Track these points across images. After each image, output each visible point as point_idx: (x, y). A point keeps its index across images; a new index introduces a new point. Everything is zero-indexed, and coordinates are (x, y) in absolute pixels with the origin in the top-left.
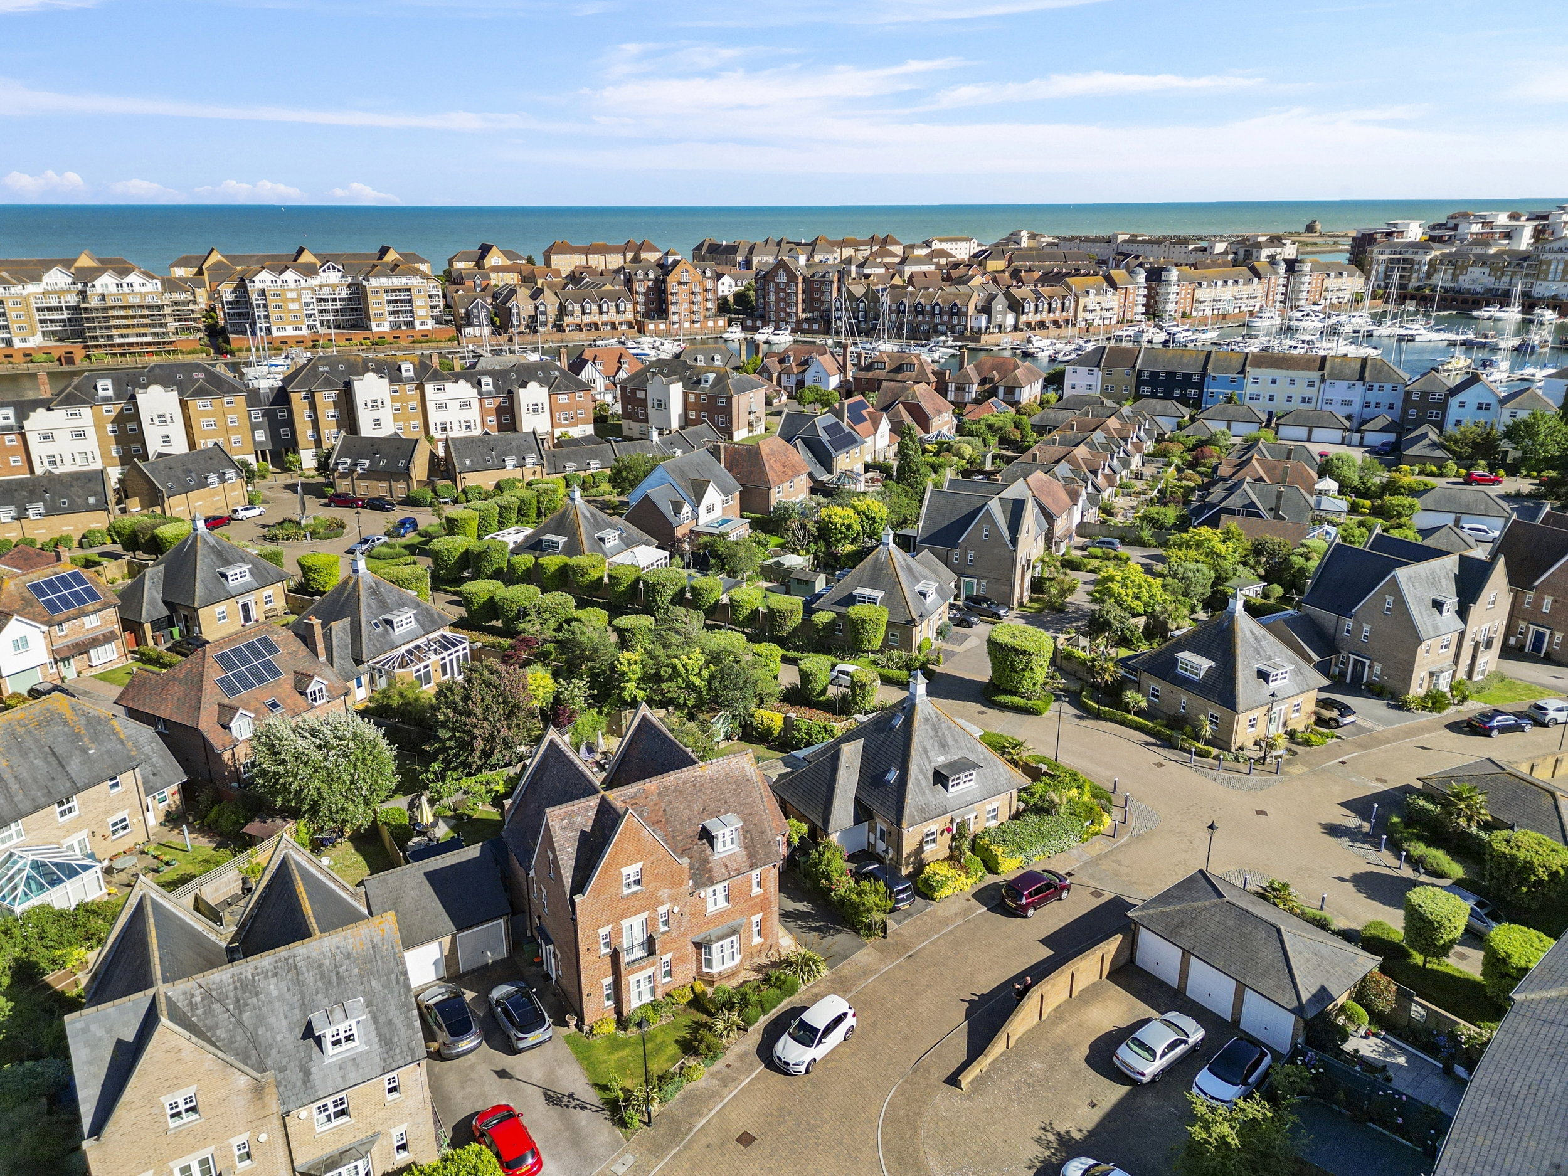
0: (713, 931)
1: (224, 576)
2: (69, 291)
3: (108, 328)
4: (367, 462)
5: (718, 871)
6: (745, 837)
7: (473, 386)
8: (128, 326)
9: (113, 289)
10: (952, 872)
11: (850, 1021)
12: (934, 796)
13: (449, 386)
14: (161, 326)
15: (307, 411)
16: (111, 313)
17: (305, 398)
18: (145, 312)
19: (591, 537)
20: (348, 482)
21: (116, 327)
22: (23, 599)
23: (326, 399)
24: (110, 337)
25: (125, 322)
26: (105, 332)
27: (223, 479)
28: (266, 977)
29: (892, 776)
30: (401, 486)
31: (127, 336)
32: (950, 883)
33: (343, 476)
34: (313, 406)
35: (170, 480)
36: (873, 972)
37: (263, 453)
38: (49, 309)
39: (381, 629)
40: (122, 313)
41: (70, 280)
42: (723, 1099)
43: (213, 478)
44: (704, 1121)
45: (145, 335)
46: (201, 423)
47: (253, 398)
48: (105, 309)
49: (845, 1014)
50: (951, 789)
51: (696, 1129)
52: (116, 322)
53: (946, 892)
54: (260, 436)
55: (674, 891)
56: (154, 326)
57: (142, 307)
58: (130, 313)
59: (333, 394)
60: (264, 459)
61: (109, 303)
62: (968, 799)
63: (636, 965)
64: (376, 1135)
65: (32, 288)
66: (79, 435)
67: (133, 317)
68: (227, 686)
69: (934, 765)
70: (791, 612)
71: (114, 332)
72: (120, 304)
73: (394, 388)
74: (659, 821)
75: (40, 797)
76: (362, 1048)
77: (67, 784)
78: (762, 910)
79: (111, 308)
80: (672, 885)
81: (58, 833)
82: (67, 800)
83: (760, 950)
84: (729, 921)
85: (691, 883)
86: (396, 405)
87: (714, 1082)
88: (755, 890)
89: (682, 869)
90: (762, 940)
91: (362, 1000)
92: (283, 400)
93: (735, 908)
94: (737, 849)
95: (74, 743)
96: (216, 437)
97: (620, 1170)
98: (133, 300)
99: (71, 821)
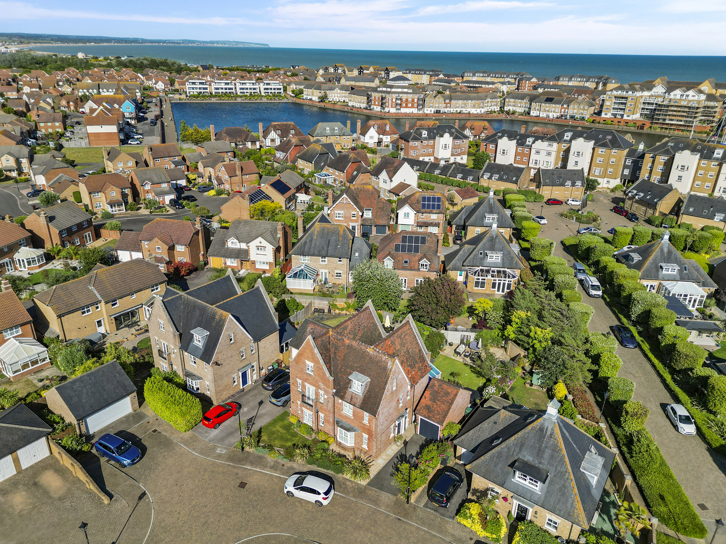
0: (344, 421)
1: (485, 217)
2: (661, 96)
3: (666, 115)
4: (642, 195)
6: (367, 393)
8: (675, 116)
9: (678, 97)
11: (320, 498)
12: (502, 472)
14: (691, 117)
15: (650, 164)
16: (670, 108)
17: (652, 157)
18: (687, 110)
21: (669, 115)
22: (418, 200)
23: (662, 159)
24: (664, 120)
25: (675, 113)
26: (663, 117)
27: (573, 185)
29: (496, 442)
31: (672, 120)
33: (630, 199)
34: (653, 162)
38: (648, 103)
39: (482, 256)
40: (675, 109)
41: (664, 91)
42: (264, 470)
43: (569, 183)
44: (249, 468)
45: (681, 121)
46: (597, 160)
47: (632, 153)
48: (668, 106)
49: (319, 494)
50: (516, 477)
52: (671, 113)
54: (627, 172)
55: (326, 388)
56: (688, 117)
57: (685, 107)
58: (679, 109)
59: (666, 158)
61: (672, 103)
62: (528, 495)
63: (305, 405)
65: (646, 93)
66: (549, 154)
67: (679, 111)
68: (397, 248)
69: (520, 457)
71: (668, 117)
72: (676, 104)
73: (703, 162)
74: (340, 357)
75: (316, 252)
76: (201, 347)
77: (326, 253)
78: (368, 434)
79: (672, 106)
80: (325, 384)
81: (319, 266)
82: (325, 257)
83: (366, 453)
84: (353, 425)
85: (334, 391)
86: (700, 172)
87: (272, 464)
88: (366, 421)
89: (329, 380)
90: (367, 449)
91: (208, 333)
92: (642, 156)
93: (356, 421)
94: (361, 395)
95: (336, 241)
96: (601, 167)
97: (218, 451)
98: (683, 103)
99: (324, 265)
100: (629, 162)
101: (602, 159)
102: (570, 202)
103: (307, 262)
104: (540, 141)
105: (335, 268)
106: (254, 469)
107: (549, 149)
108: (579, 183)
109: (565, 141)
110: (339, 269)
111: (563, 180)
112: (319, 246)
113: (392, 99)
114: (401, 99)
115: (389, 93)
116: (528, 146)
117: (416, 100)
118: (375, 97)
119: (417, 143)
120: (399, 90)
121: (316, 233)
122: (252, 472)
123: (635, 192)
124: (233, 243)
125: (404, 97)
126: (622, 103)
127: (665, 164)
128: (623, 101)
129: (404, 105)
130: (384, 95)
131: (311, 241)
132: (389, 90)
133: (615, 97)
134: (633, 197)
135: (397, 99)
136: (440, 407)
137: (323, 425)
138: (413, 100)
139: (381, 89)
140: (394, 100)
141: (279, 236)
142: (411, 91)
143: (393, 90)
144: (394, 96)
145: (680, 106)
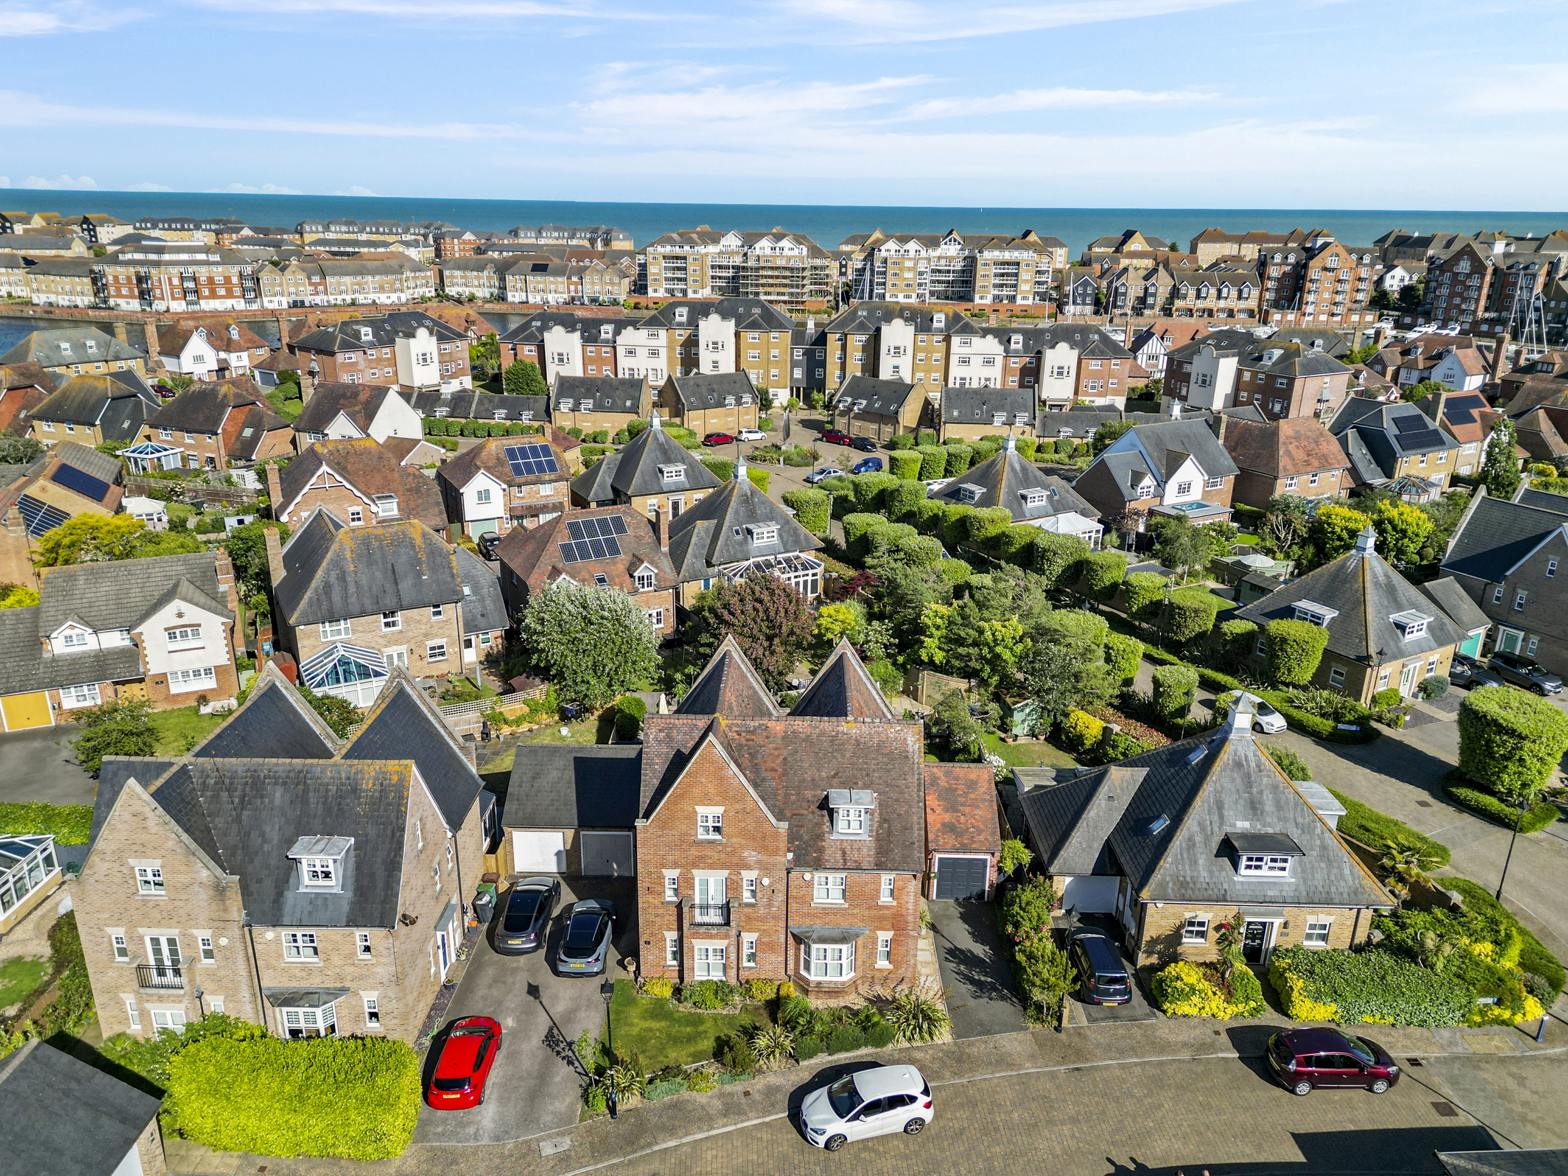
0: (818, 926)
1: (661, 471)
2: (737, 253)
3: (757, 285)
4: (864, 402)
5: (832, 855)
6: (880, 826)
7: (1001, 342)
8: (772, 285)
9: (768, 251)
10: (1205, 985)
11: (916, 1110)
12: (1211, 873)
13: (976, 341)
14: (797, 287)
15: (838, 353)
16: (762, 273)
17: (839, 340)
18: (788, 273)
19: (1011, 491)
20: (844, 420)
21: (763, 285)
22: (498, 459)
23: (857, 341)
24: (757, 294)
25: (771, 281)
26: (754, 289)
27: (739, 402)
28: (276, 783)
29: (1158, 827)
30: (888, 429)
31: (769, 294)
32: (1195, 999)
33: (843, 414)
34: (844, 348)
35: (694, 395)
36: (1011, 1066)
37: (798, 389)
38: (720, 267)
39: (740, 537)
40: (770, 273)
41: (740, 243)
42: (712, 1128)
43: (730, 400)
44: (672, 1143)
45: (783, 294)
46: (749, 354)
47: (798, 337)
48: (757, 269)
49: (913, 1099)
50: (1243, 871)
51: (656, 1148)
52: (763, 281)
53: (1184, 1008)
54: (798, 373)
55: (765, 858)
56: (792, 286)
57: (785, 268)
58: (776, 273)
59: (864, 338)
60: (798, 396)
61: (762, 264)
62: (1270, 893)
63: (703, 930)
64: (344, 990)
65: (712, 249)
66: (654, 353)
67: (777, 277)
68: (567, 551)
69: (1228, 829)
70: (1196, 611)
71: (761, 289)
72: (770, 265)
73: (920, 337)
74: (773, 770)
75: (369, 605)
76: (337, 890)
77: (395, 600)
78: (894, 927)
79: (763, 268)
80: (763, 849)
81: (381, 641)
82: (393, 613)
83: (886, 979)
84: (844, 924)
85: (790, 856)
86: (921, 356)
87: (718, 1104)
88: (885, 899)
89: (776, 834)
90: (891, 967)
91: (352, 840)
92: (821, 340)
93: (856, 911)
94: (865, 837)
95: (413, 566)
96: (758, 368)
97: (548, 1149)
98: (781, 263)
99: (393, 633)
100: (798, 355)
101: (756, 353)
102: (744, 436)
103: (343, 636)
104: (630, 328)
105: (427, 636)
106: (684, 1140)
107: (653, 343)
108: (747, 398)
109: (680, 324)
110: (436, 636)
111: (720, 395)
112: (370, 588)
113: (170, 279)
114: (195, 279)
115: (157, 264)
116: (607, 341)
117: (235, 280)
118: (116, 278)
119: (355, 357)
120: (184, 257)
121: (348, 554)
122: (688, 1150)
123: (849, 400)
124: (69, 639)
125: (203, 273)
126: (679, 269)
127: (864, 349)
128: (680, 264)
129: (206, 292)
130: (142, 270)
131: (342, 578)
132: (153, 257)
133: (664, 257)
134: (849, 409)
135: (182, 279)
136: (973, 817)
137: (752, 964)
138: (228, 280)
139: (129, 256)
140: (176, 282)
141: (223, 588)
142: (217, 258)
143: (167, 257)
144: (175, 271)
145: (777, 268)
